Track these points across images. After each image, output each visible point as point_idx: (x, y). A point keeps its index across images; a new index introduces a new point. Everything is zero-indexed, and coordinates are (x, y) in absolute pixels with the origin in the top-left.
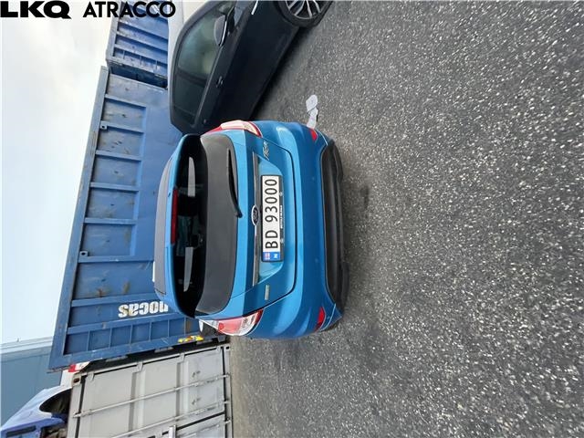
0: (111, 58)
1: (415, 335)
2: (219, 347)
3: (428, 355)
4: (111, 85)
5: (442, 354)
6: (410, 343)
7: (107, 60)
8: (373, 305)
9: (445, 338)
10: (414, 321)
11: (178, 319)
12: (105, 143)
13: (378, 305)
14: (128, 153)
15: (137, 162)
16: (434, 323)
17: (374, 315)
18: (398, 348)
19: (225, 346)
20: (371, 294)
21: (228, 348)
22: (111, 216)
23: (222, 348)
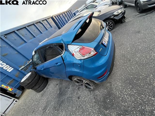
0: (53, 16)
1: (130, 95)
2: (14, 99)
3: (137, 103)
4: (49, 19)
5: (144, 102)
6: (128, 98)
7: (52, 16)
8: (111, 85)
9: (145, 96)
10: (130, 90)
11: (10, 77)
12: (38, 24)
13: (114, 85)
14: (41, 30)
15: (41, 33)
16: (140, 91)
17: (111, 89)
18: (122, 100)
19: (16, 100)
20: (111, 82)
21: (16, 101)
22: (23, 36)
23: (14, 100)
